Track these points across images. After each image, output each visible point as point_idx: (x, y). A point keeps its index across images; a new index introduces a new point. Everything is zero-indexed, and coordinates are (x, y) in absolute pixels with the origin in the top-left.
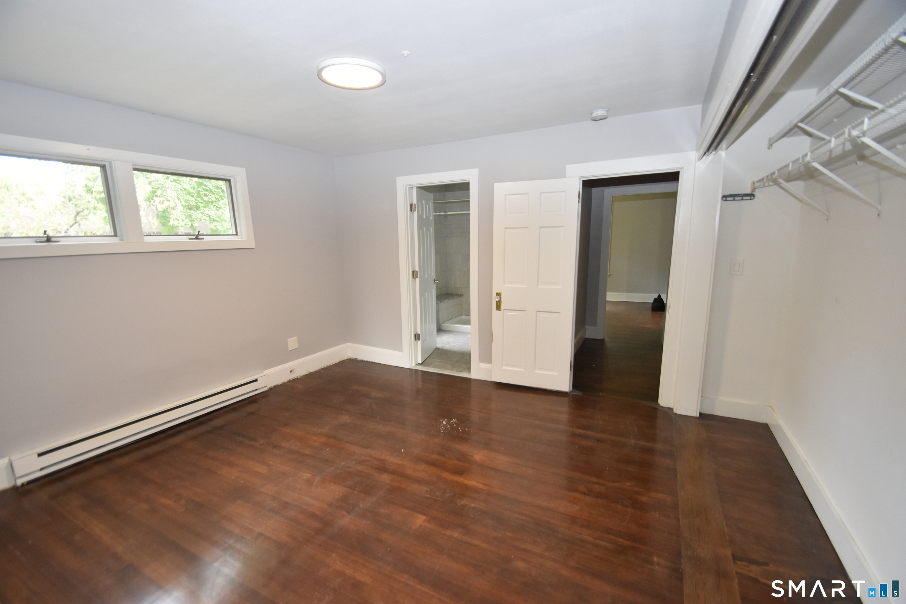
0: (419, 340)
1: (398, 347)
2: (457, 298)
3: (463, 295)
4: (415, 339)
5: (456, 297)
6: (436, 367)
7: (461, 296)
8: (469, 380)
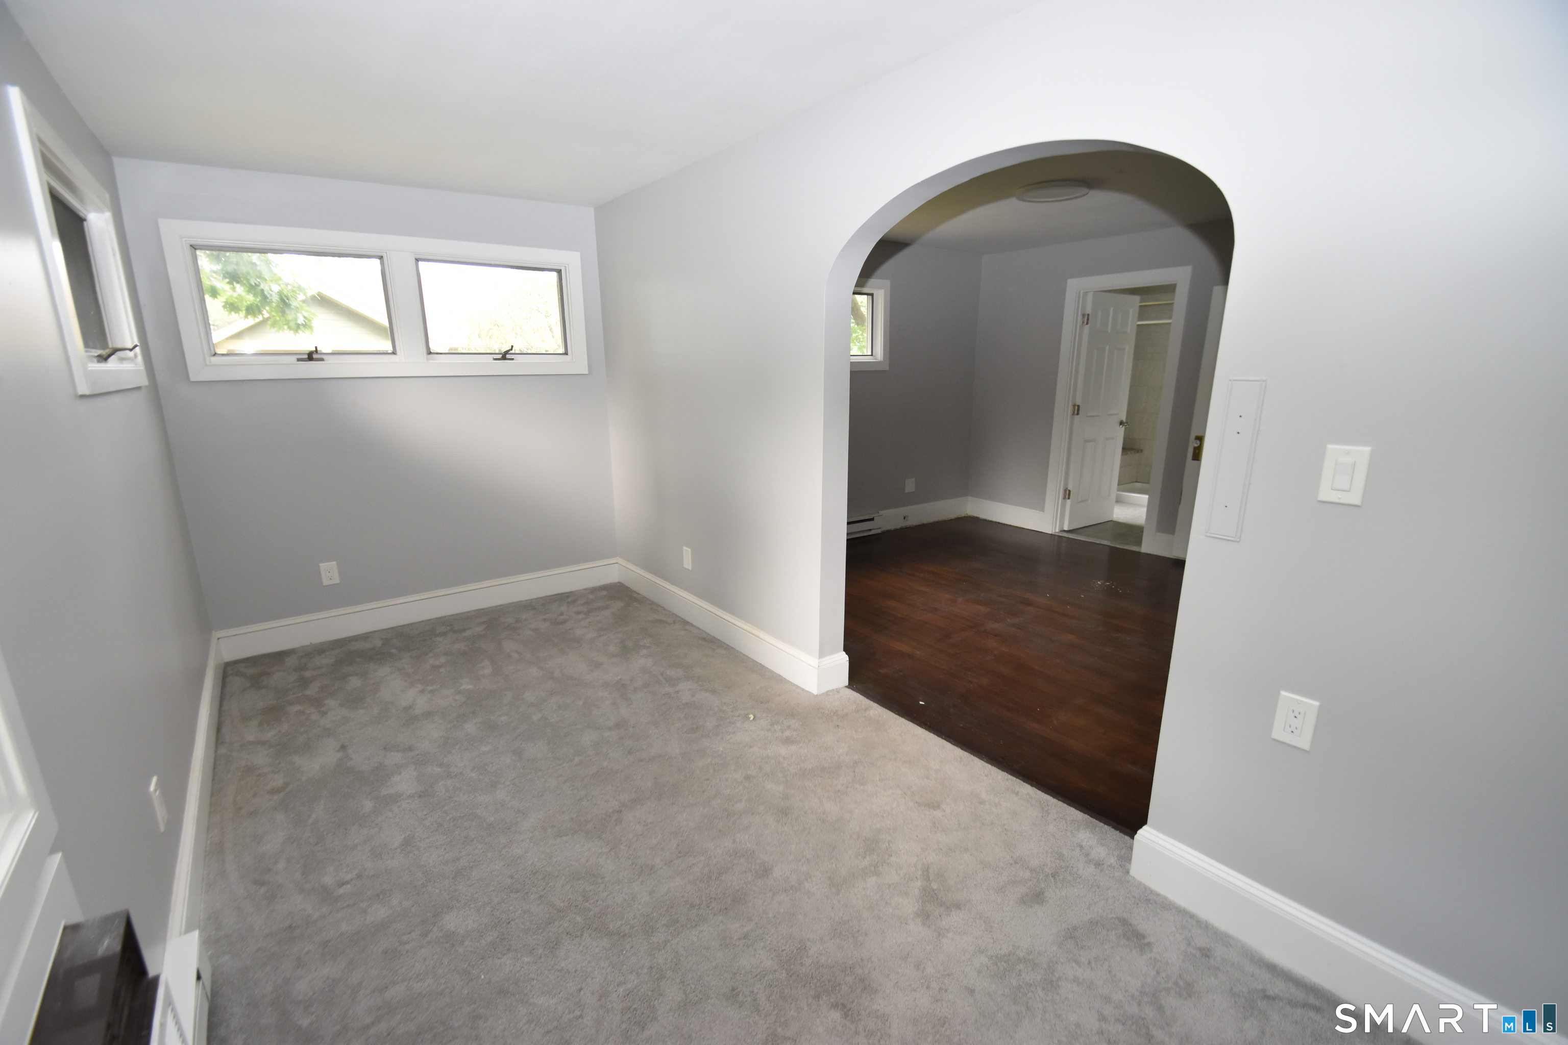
0: (1069, 498)
1: (1040, 506)
2: (1131, 453)
3: (1142, 451)
4: (1064, 498)
5: (1129, 453)
6: (1089, 536)
7: (1138, 452)
8: (1139, 553)
